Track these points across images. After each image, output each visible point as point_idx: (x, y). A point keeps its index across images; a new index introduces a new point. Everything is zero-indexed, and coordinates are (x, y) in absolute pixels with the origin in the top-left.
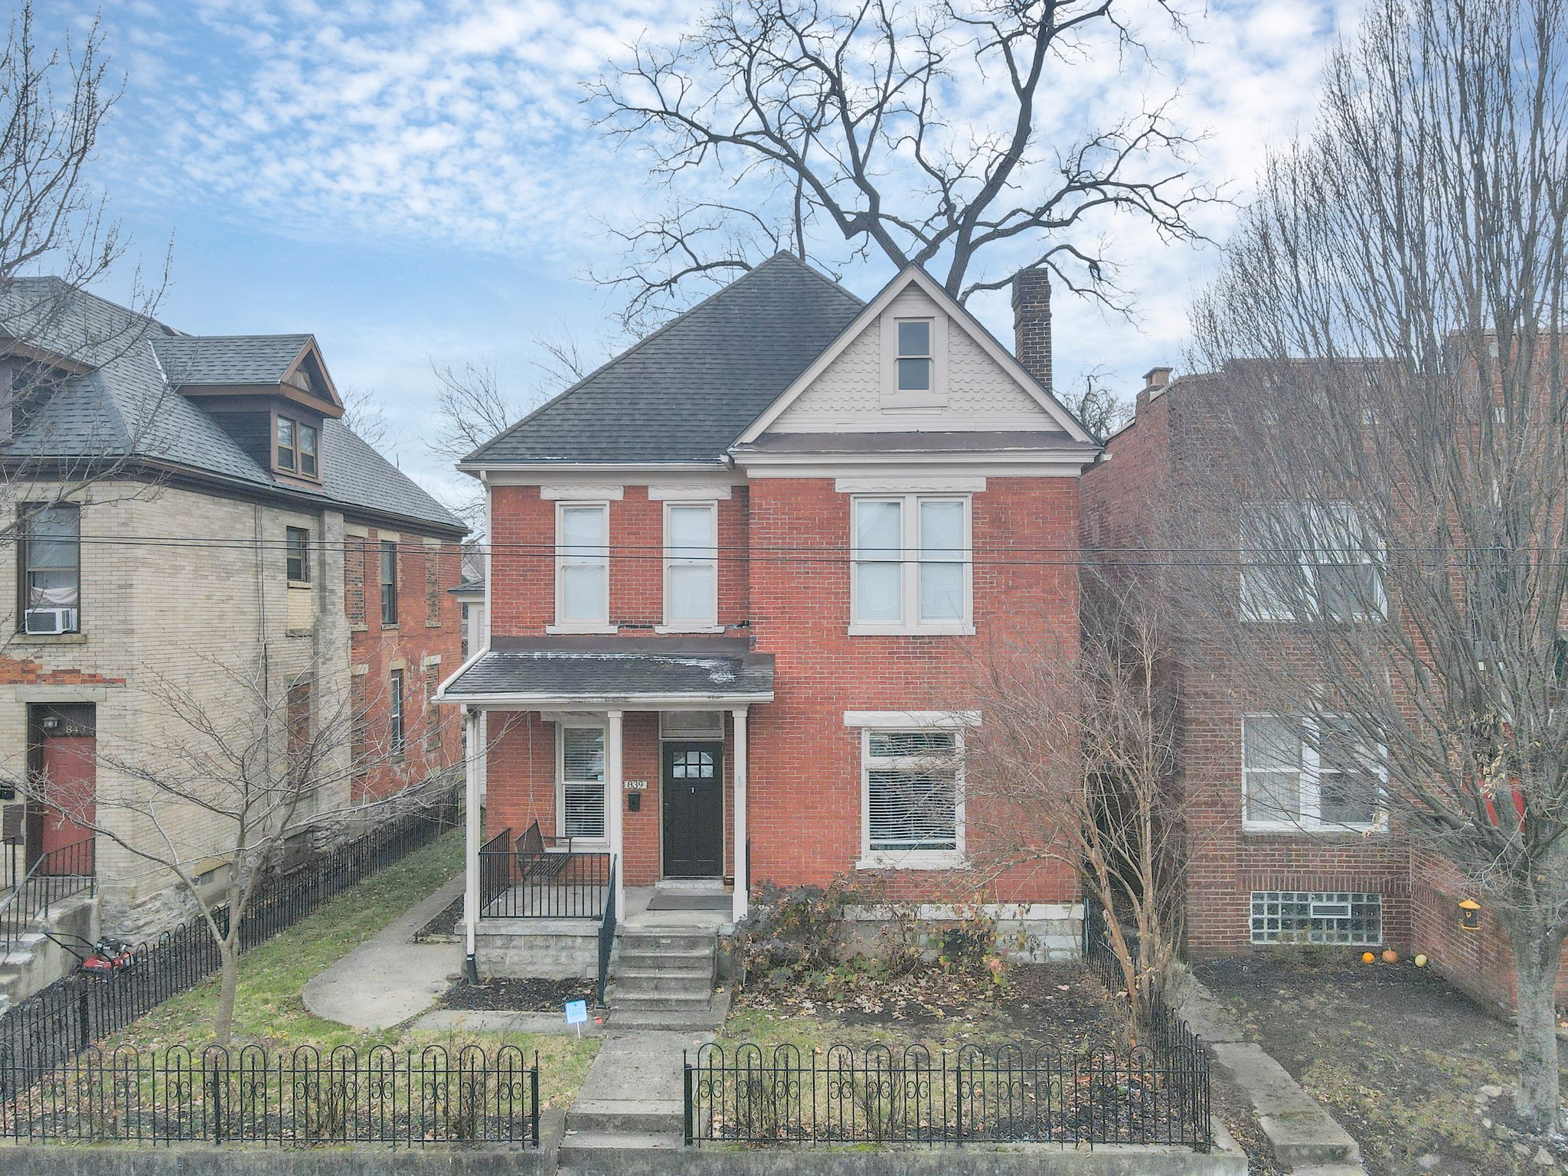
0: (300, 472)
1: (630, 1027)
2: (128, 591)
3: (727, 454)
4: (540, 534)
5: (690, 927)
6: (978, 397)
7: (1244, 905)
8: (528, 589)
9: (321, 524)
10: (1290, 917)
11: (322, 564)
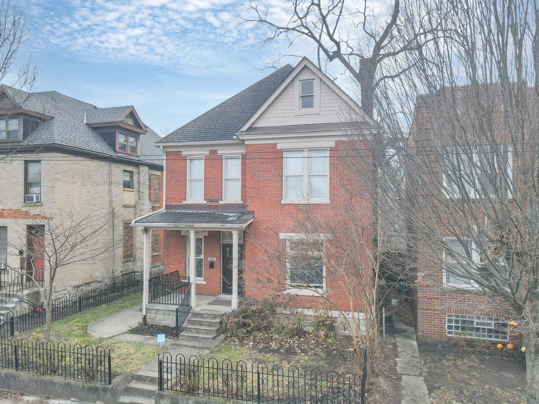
0: (129, 152)
1: (181, 345)
2: (54, 189)
3: (235, 135)
4: (182, 168)
5: (216, 311)
6: (332, 109)
7: (444, 319)
8: (178, 188)
9: (139, 170)
10: (464, 325)
11: (139, 183)
